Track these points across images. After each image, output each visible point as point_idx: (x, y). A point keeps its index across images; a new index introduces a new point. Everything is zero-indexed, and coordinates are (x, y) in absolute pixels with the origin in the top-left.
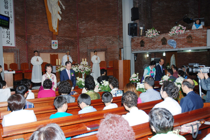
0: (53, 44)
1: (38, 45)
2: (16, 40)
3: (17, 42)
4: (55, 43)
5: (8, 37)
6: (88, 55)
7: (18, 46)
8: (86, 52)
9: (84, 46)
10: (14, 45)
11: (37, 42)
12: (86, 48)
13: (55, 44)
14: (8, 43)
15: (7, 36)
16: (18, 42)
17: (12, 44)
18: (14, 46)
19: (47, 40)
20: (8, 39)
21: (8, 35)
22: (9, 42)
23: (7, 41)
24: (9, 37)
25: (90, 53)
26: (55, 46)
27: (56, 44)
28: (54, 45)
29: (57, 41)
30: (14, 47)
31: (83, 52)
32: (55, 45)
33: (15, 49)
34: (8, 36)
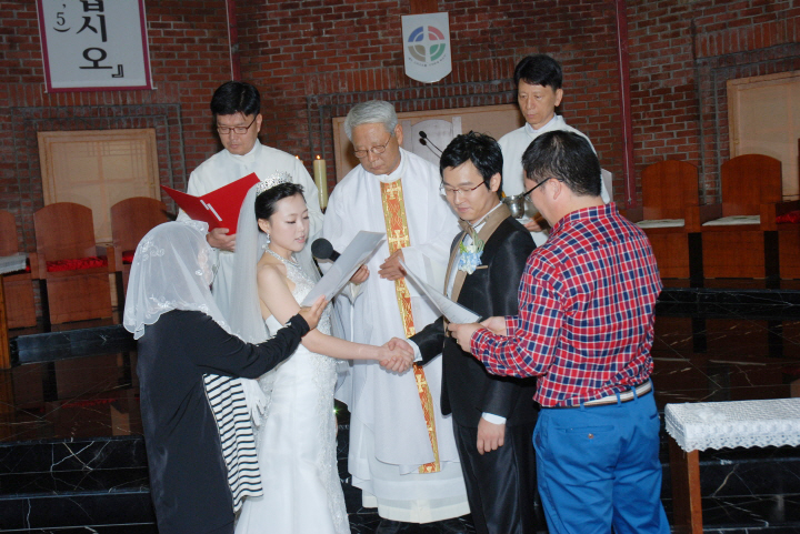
0: (414, 44)
1: (312, 63)
2: (155, 40)
3: (158, 51)
4: (426, 32)
5: (95, 22)
6: (705, 110)
7: (174, 78)
8: (684, 81)
9: (669, 31)
10: (136, 77)
11: (305, 41)
12: (685, 49)
13: (426, 43)
14: (96, 66)
15: (88, 20)
16: (168, 56)
17: (120, 67)
18: (142, 83)
19: (372, 21)
20: (93, 39)
21: (88, 14)
22: (104, 55)
23: (85, 54)
24: (99, 29)
25: (723, 92)
26: (428, 56)
27: (438, 42)
28: (421, 49)
29: (440, 20)
30: (138, 89)
31: (662, 83)
32: (433, 49)
33: (146, 99)
34: (94, 16)
